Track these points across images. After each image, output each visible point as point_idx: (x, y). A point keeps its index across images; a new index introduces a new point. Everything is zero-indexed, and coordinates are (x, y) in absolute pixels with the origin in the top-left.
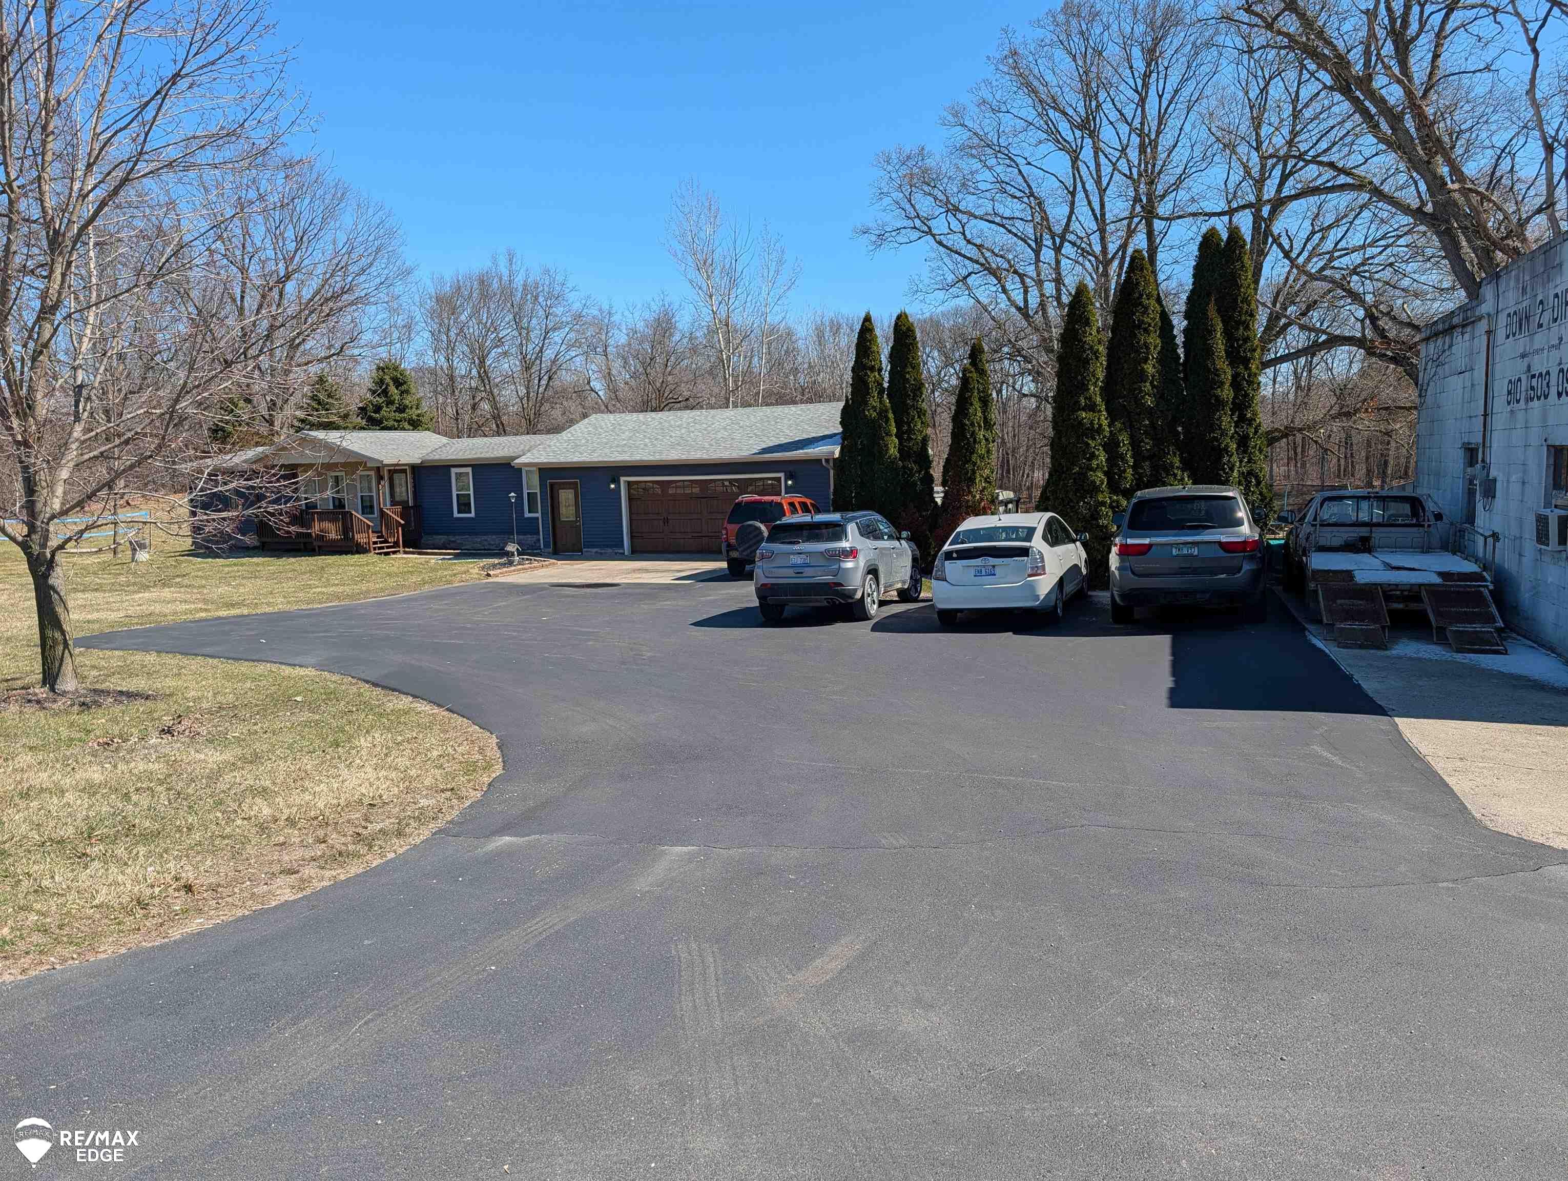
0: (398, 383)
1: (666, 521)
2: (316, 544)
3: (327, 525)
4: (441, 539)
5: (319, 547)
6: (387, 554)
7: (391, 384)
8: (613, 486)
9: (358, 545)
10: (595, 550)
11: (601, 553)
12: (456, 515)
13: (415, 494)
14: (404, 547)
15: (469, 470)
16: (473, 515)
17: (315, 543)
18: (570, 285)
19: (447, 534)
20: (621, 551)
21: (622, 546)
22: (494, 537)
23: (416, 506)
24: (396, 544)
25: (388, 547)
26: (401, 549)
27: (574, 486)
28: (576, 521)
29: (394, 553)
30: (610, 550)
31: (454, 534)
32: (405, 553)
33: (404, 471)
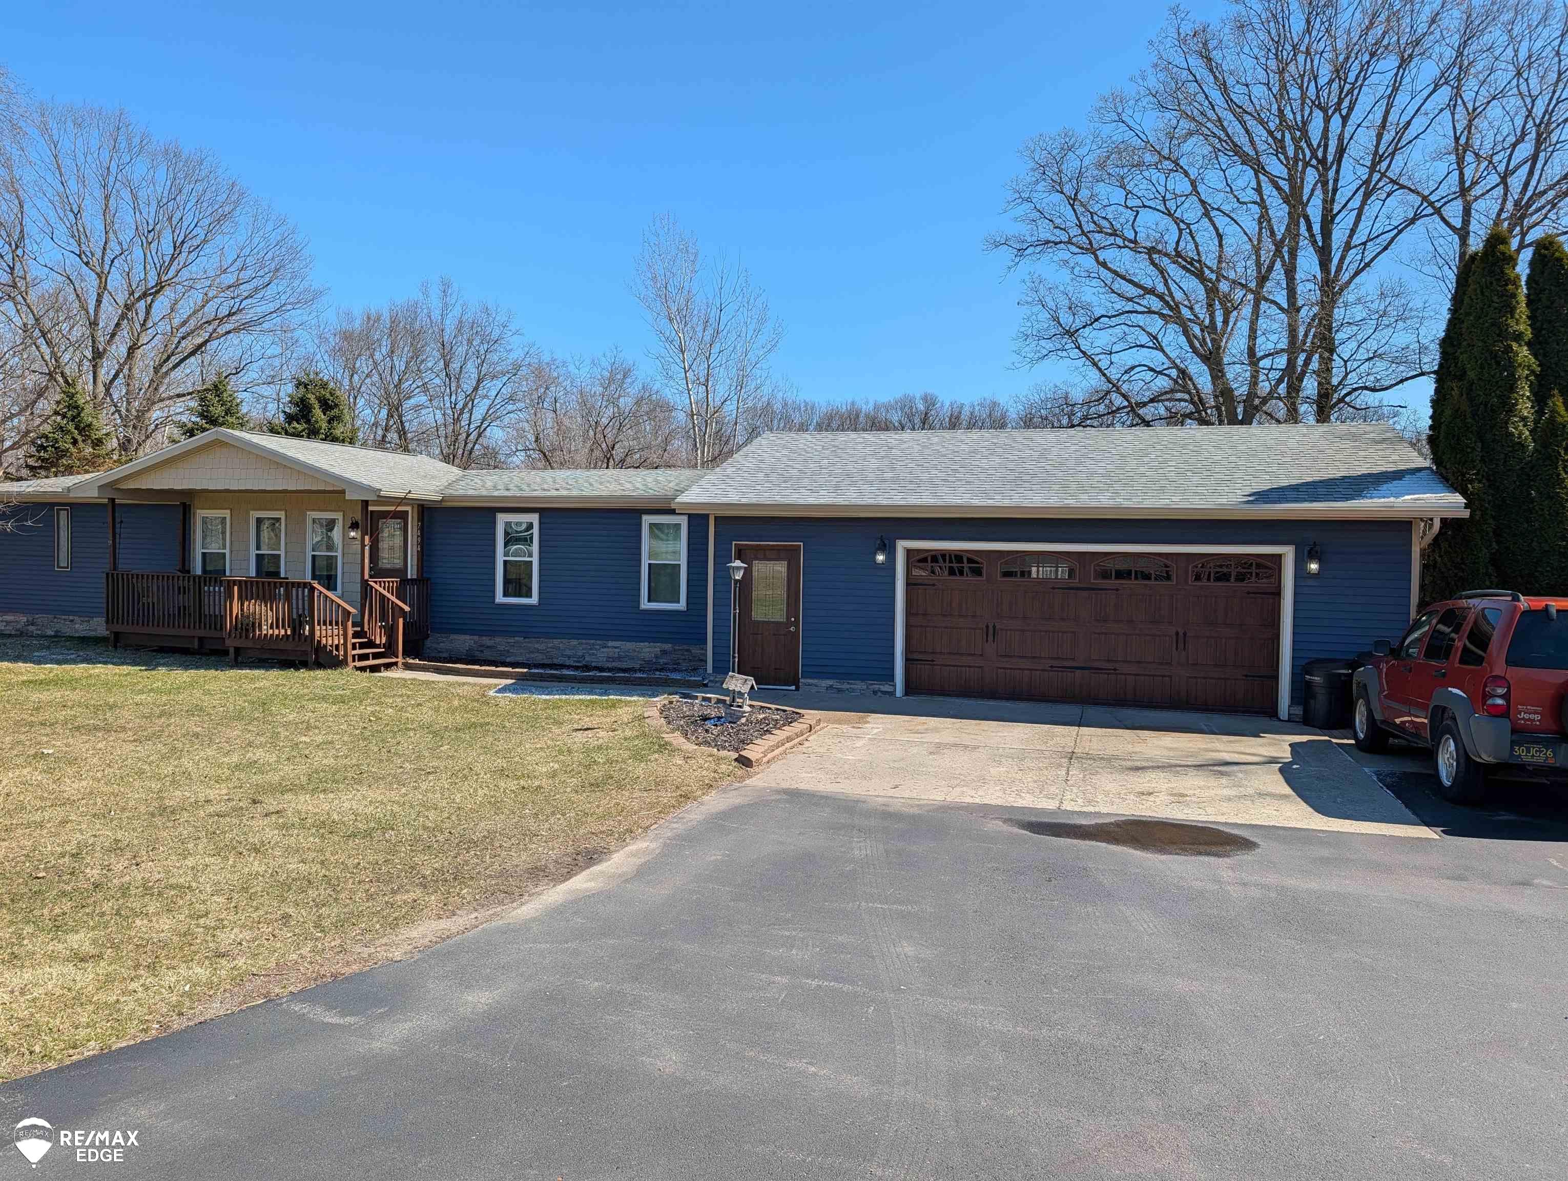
0: (326, 406)
1: (991, 633)
2: (230, 643)
3: (254, 607)
4: (464, 642)
5: (237, 650)
6: (374, 669)
7: (317, 406)
8: (880, 558)
9: (320, 649)
10: (829, 682)
11: (839, 691)
12: (500, 598)
13: (423, 556)
14: (406, 653)
15: (534, 518)
16: (534, 600)
17: (228, 642)
18: (513, 327)
19: (481, 633)
20: (890, 689)
21: (891, 677)
22: (574, 642)
23: (422, 580)
24: (390, 649)
25: (376, 656)
26: (400, 660)
27: (789, 555)
28: (788, 624)
29: (388, 666)
30: (859, 685)
31: (492, 633)
32: (408, 667)
33: (403, 516)
